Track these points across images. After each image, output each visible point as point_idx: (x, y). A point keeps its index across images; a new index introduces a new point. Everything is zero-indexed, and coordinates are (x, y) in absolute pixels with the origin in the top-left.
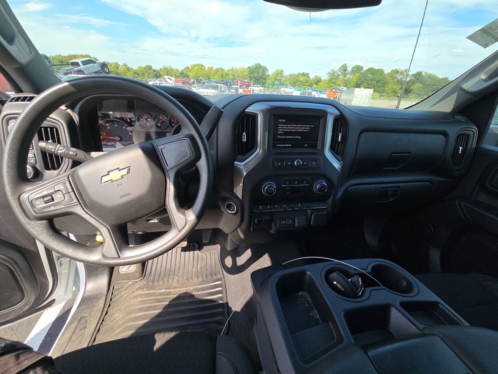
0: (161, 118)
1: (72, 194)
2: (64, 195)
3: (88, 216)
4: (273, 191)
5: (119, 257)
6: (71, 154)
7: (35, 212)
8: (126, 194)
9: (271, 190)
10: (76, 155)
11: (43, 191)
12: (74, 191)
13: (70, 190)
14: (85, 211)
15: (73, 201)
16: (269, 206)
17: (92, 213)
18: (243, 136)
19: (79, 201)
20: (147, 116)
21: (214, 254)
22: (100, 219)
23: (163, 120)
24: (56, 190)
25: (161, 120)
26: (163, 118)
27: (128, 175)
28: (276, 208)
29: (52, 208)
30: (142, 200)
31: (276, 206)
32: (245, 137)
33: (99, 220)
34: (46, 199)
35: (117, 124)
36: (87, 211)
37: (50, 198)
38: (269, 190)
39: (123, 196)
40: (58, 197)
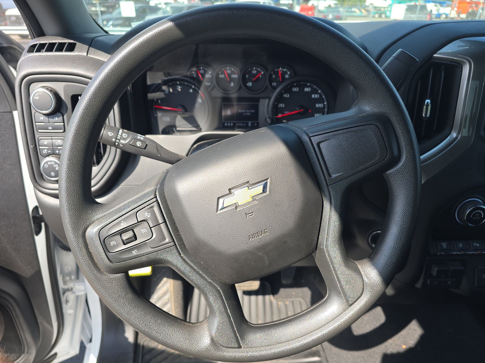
0: (254, 72)
1: (163, 226)
2: (151, 228)
3: (188, 268)
4: (482, 216)
5: (240, 347)
6: (138, 145)
7: (109, 259)
8: (260, 231)
9: (477, 215)
10: (145, 148)
11: (120, 222)
12: (165, 222)
13: (160, 220)
14: (182, 257)
15: (165, 239)
16: (461, 244)
17: (192, 262)
18: (425, 107)
19: (174, 241)
20: (231, 70)
21: (299, 305)
22: (205, 273)
23: (257, 76)
24: (139, 220)
25: (254, 75)
26: (259, 72)
27: (264, 194)
28: (476, 249)
29: (135, 253)
30: (285, 242)
31: (475, 244)
32: (429, 107)
33: (204, 275)
34: (125, 236)
35: (180, 85)
36: (186, 259)
37: (130, 234)
38: (474, 216)
39: (253, 236)
40: (142, 232)
